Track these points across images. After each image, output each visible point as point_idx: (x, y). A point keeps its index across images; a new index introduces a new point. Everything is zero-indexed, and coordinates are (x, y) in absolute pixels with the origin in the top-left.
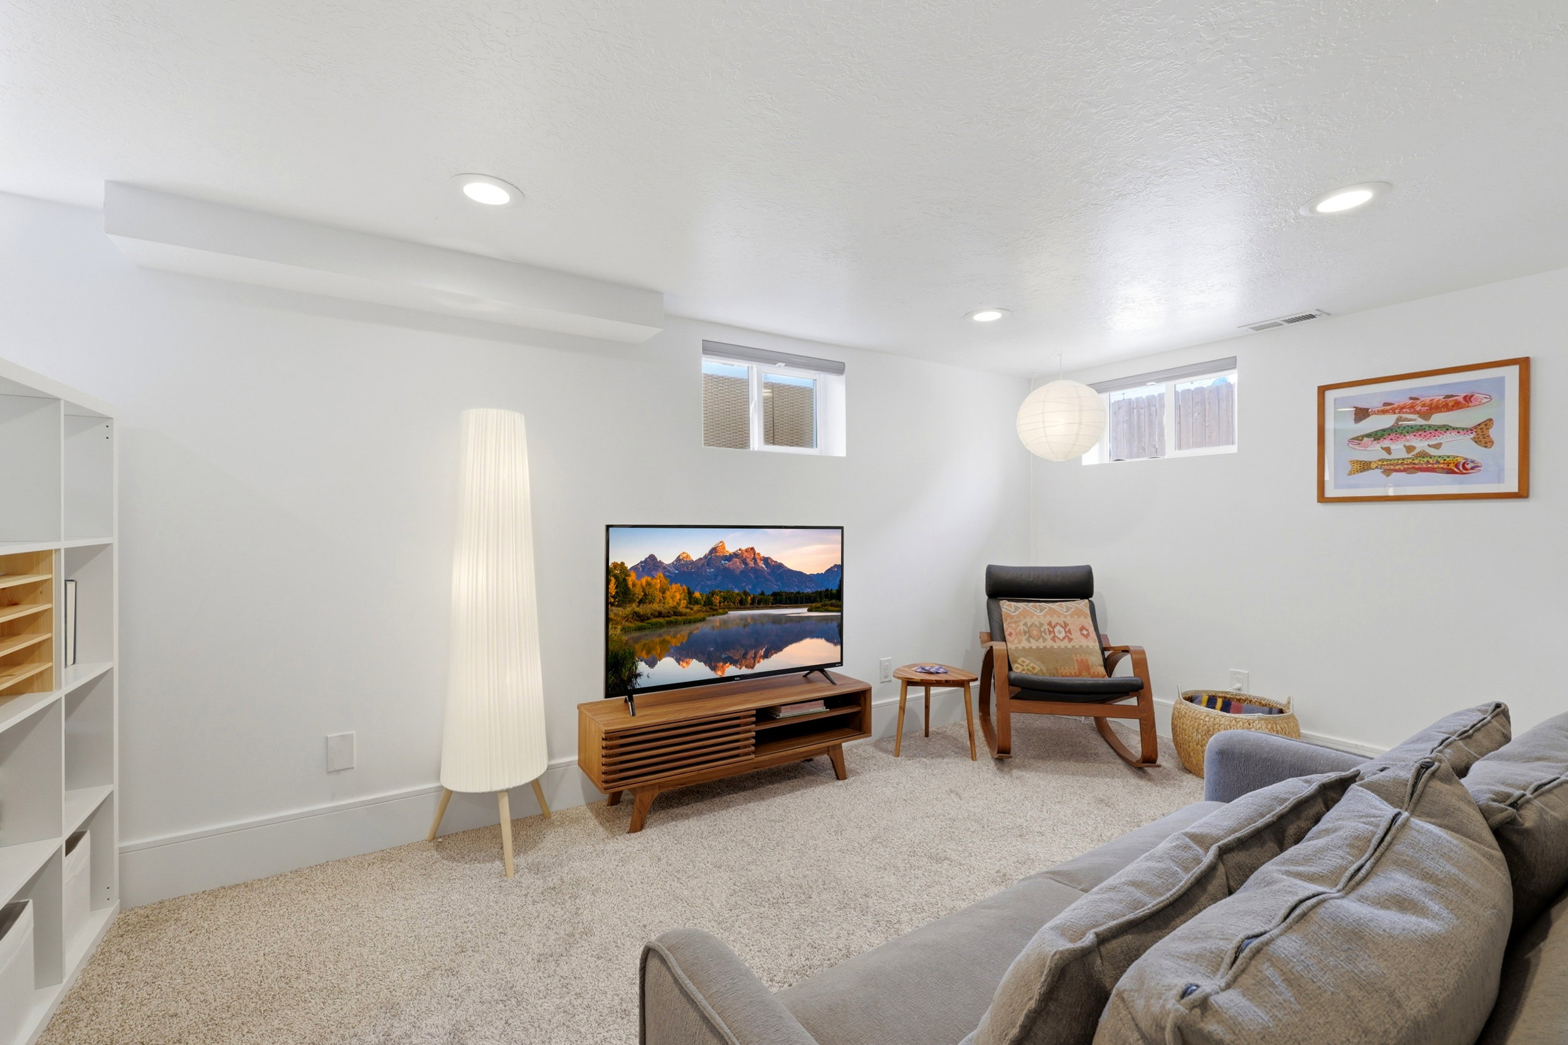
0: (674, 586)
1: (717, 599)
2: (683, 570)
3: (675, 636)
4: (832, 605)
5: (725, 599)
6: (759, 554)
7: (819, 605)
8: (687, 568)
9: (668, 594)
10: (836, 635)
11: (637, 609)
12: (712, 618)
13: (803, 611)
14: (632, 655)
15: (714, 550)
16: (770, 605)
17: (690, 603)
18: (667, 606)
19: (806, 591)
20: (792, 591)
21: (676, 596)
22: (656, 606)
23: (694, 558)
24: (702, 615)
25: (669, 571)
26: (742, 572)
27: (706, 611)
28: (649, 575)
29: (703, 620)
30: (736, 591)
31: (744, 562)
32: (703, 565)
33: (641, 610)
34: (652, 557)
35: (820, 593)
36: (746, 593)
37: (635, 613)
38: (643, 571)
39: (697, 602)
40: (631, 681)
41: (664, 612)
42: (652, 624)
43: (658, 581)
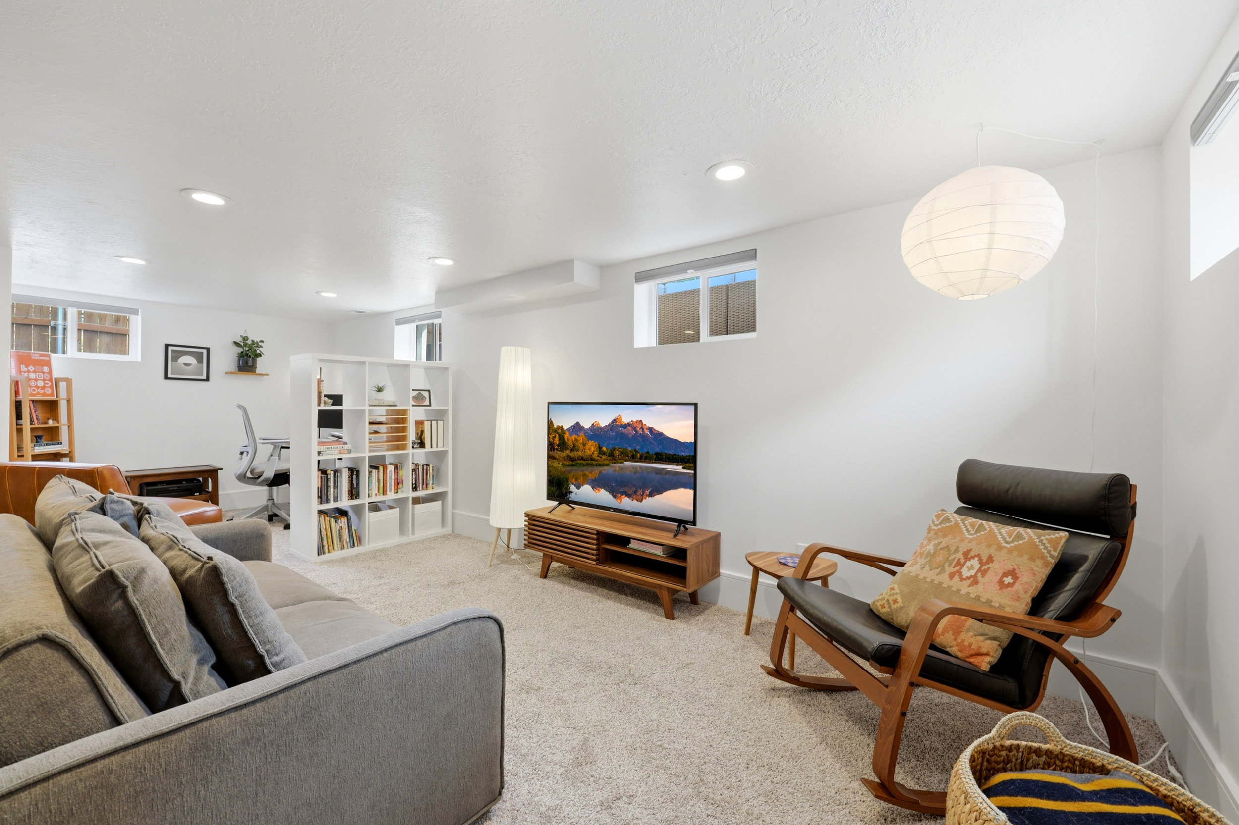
0: (591, 443)
1: (617, 453)
2: (596, 433)
4: (691, 465)
5: (622, 453)
6: (645, 425)
8: (598, 431)
9: (587, 447)
11: (570, 454)
12: (614, 464)
13: (679, 468)
14: (567, 480)
15: (615, 421)
16: (654, 461)
17: (600, 453)
18: (586, 454)
19: (680, 454)
20: (670, 453)
21: (591, 448)
22: (580, 453)
23: (603, 425)
24: (606, 462)
25: (587, 433)
26: (633, 436)
27: (610, 460)
28: (577, 434)
29: (607, 465)
30: (630, 449)
31: (635, 429)
32: (607, 431)
33: (572, 454)
34: (578, 424)
35: (684, 455)
36: (636, 450)
37: (569, 456)
38: (573, 431)
39: (604, 453)
40: (567, 495)
41: (585, 457)
42: (578, 464)
43: (581, 438)
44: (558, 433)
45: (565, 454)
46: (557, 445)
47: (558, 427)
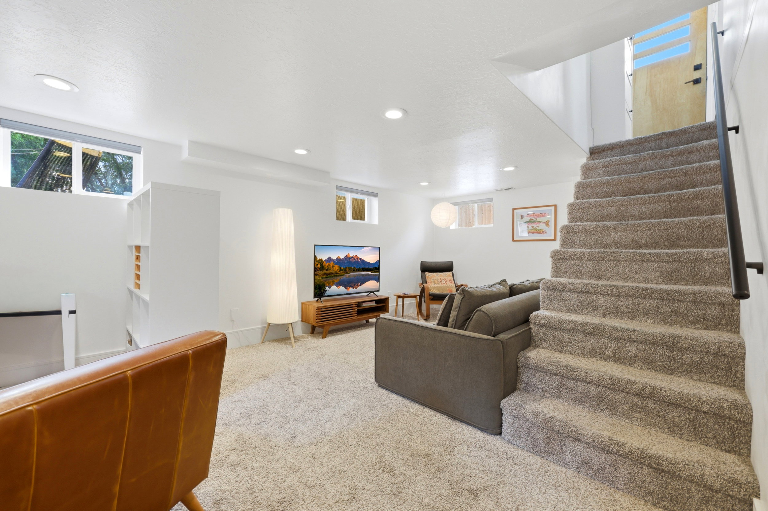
0: (336, 266)
1: (347, 269)
2: (338, 261)
3: (336, 280)
4: (377, 271)
5: (349, 269)
6: (358, 257)
7: (373, 271)
8: (340, 261)
9: (334, 268)
10: (378, 280)
11: (326, 272)
13: (370, 273)
14: (324, 285)
15: (347, 256)
16: (361, 271)
17: (340, 270)
18: (334, 271)
20: (367, 267)
21: (336, 268)
22: (331, 271)
23: (341, 258)
24: (343, 274)
25: (334, 261)
26: (354, 262)
27: (345, 273)
28: (329, 262)
29: (344, 275)
30: (353, 267)
31: (355, 259)
32: (344, 260)
33: (327, 272)
34: (330, 257)
35: (374, 268)
36: (355, 268)
38: (327, 261)
39: (342, 270)
40: (324, 293)
41: (333, 272)
42: (330, 276)
43: (332, 264)
44: (320, 263)
45: (323, 272)
46: (319, 268)
47: (320, 259)
